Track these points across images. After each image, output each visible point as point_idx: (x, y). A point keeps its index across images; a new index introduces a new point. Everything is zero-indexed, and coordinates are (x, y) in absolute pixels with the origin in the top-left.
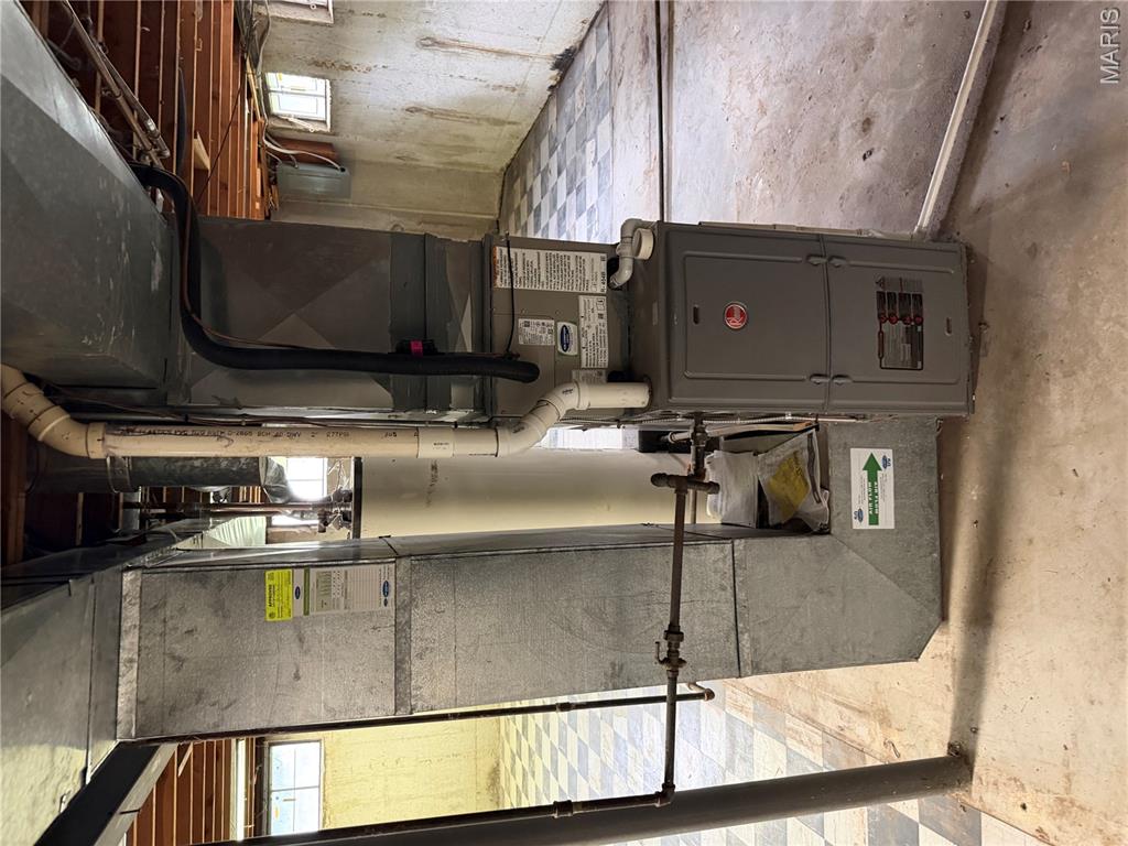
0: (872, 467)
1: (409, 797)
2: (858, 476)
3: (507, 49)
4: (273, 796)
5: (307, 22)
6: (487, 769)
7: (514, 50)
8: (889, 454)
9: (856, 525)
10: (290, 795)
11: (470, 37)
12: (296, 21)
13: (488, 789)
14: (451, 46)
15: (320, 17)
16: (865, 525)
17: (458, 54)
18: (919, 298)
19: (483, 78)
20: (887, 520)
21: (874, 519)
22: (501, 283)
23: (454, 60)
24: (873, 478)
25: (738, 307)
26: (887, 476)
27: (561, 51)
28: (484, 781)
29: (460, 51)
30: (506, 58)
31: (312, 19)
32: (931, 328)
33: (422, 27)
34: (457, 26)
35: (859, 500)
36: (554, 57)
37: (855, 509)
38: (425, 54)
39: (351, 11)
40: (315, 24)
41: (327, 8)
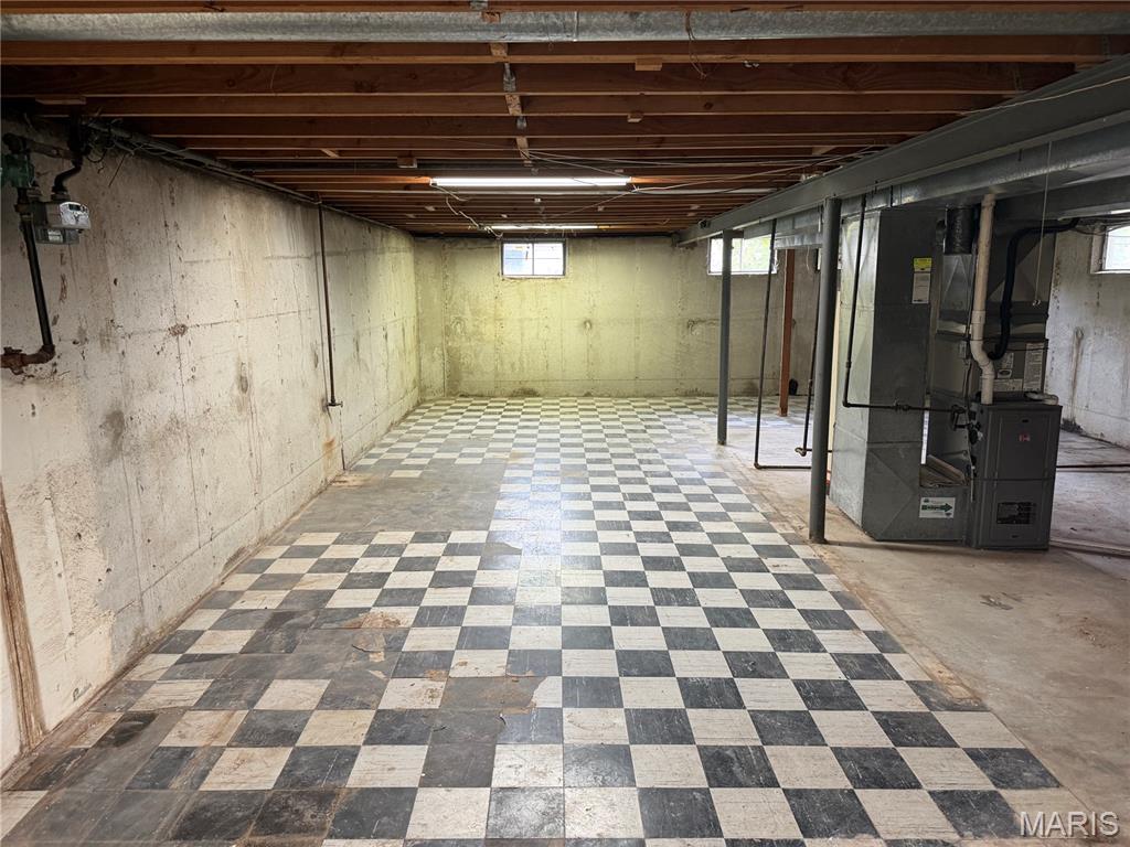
0: (947, 507)
1: (522, 335)
2: (944, 501)
3: (1078, 387)
4: (530, 245)
5: (1090, 257)
6: (536, 388)
7: (1077, 391)
8: (951, 516)
9: (923, 499)
10: (530, 256)
11: (1086, 364)
12: (1091, 251)
13: (522, 389)
14: (1078, 352)
15: (1094, 266)
16: (923, 503)
17: (1071, 355)
18: (1027, 522)
19: (1053, 374)
20: (924, 514)
21: (924, 508)
22: (1029, 346)
23: (1066, 353)
24: (942, 508)
25: (1028, 439)
26: (942, 515)
27: (1078, 423)
28: (528, 386)
29: (1075, 355)
30: (1071, 387)
31: (1092, 261)
32: (1015, 528)
33: (1092, 332)
34: (1094, 353)
35: (934, 501)
36: (1074, 419)
37: (930, 499)
38: (1070, 333)
39: (1100, 285)
40: (1089, 263)
41: (1101, 270)
